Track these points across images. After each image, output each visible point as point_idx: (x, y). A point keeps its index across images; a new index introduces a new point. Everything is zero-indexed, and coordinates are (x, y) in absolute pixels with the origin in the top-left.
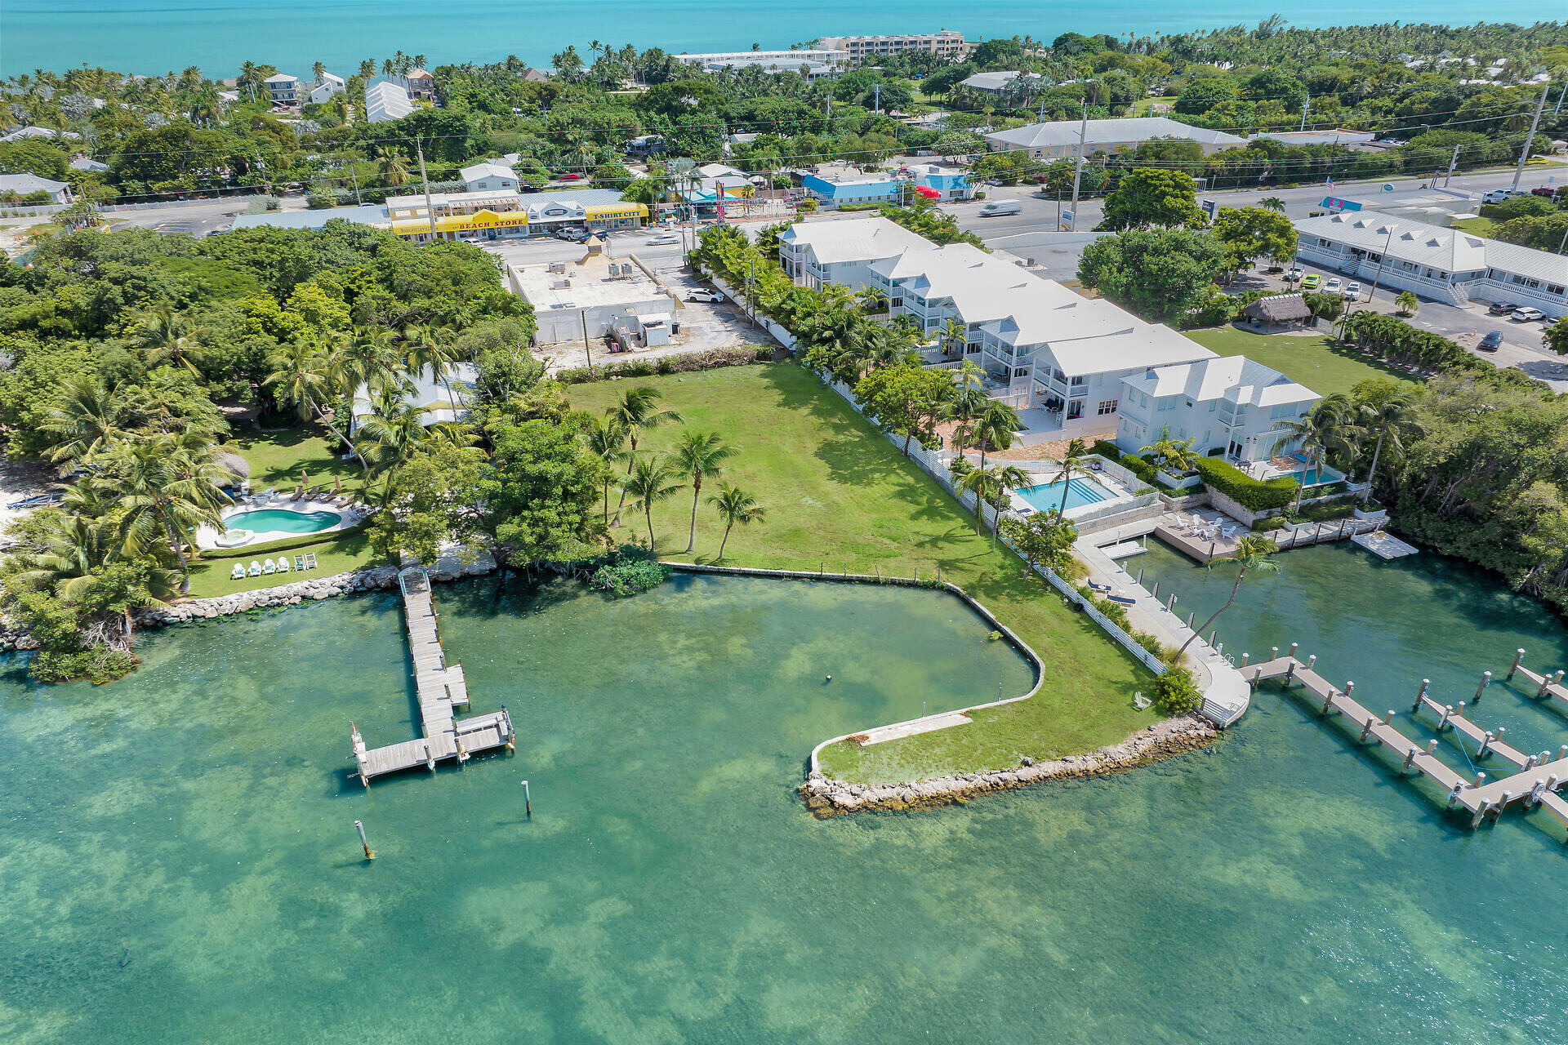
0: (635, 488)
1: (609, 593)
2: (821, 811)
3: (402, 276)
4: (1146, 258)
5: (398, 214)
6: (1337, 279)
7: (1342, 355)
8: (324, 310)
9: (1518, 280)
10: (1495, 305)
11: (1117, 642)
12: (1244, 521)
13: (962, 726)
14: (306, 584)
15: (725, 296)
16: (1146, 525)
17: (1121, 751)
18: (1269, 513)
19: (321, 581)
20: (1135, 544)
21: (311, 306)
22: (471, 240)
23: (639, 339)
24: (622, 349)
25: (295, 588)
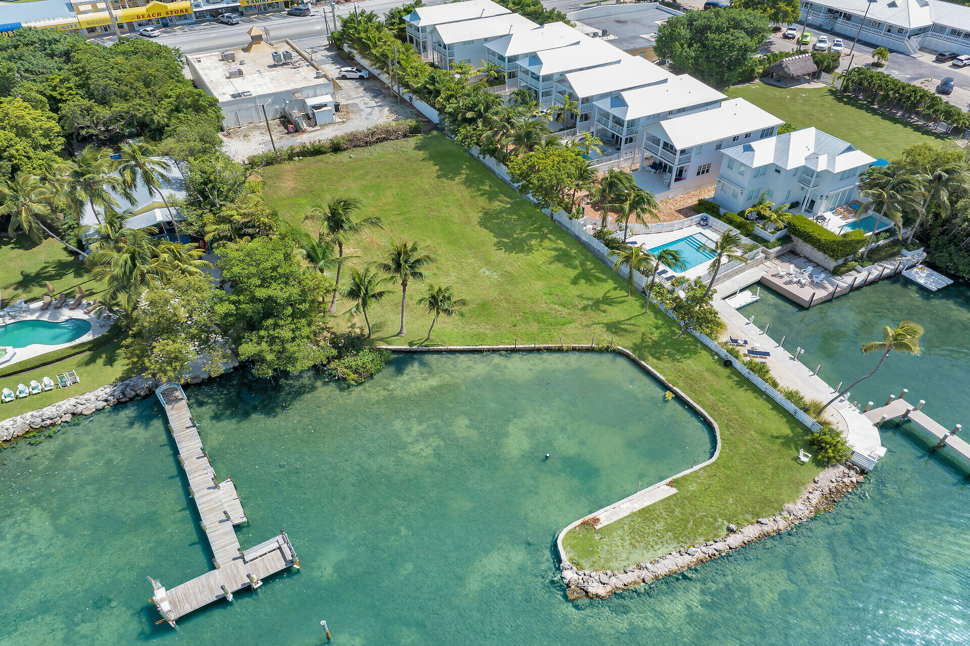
0: (353, 294)
1: (341, 382)
2: (579, 602)
3: (97, 81)
4: (710, 36)
5: (82, 8)
6: (824, 36)
7: (846, 103)
8: (33, 124)
9: (955, 32)
10: (941, 55)
11: (766, 395)
12: (826, 265)
13: (670, 498)
14: (73, 401)
15: (370, 73)
16: (753, 274)
17: (800, 508)
18: (846, 260)
19: (86, 396)
20: (748, 293)
21: (20, 123)
22: (149, 29)
23: (309, 118)
24: (298, 130)
25: (64, 408)
